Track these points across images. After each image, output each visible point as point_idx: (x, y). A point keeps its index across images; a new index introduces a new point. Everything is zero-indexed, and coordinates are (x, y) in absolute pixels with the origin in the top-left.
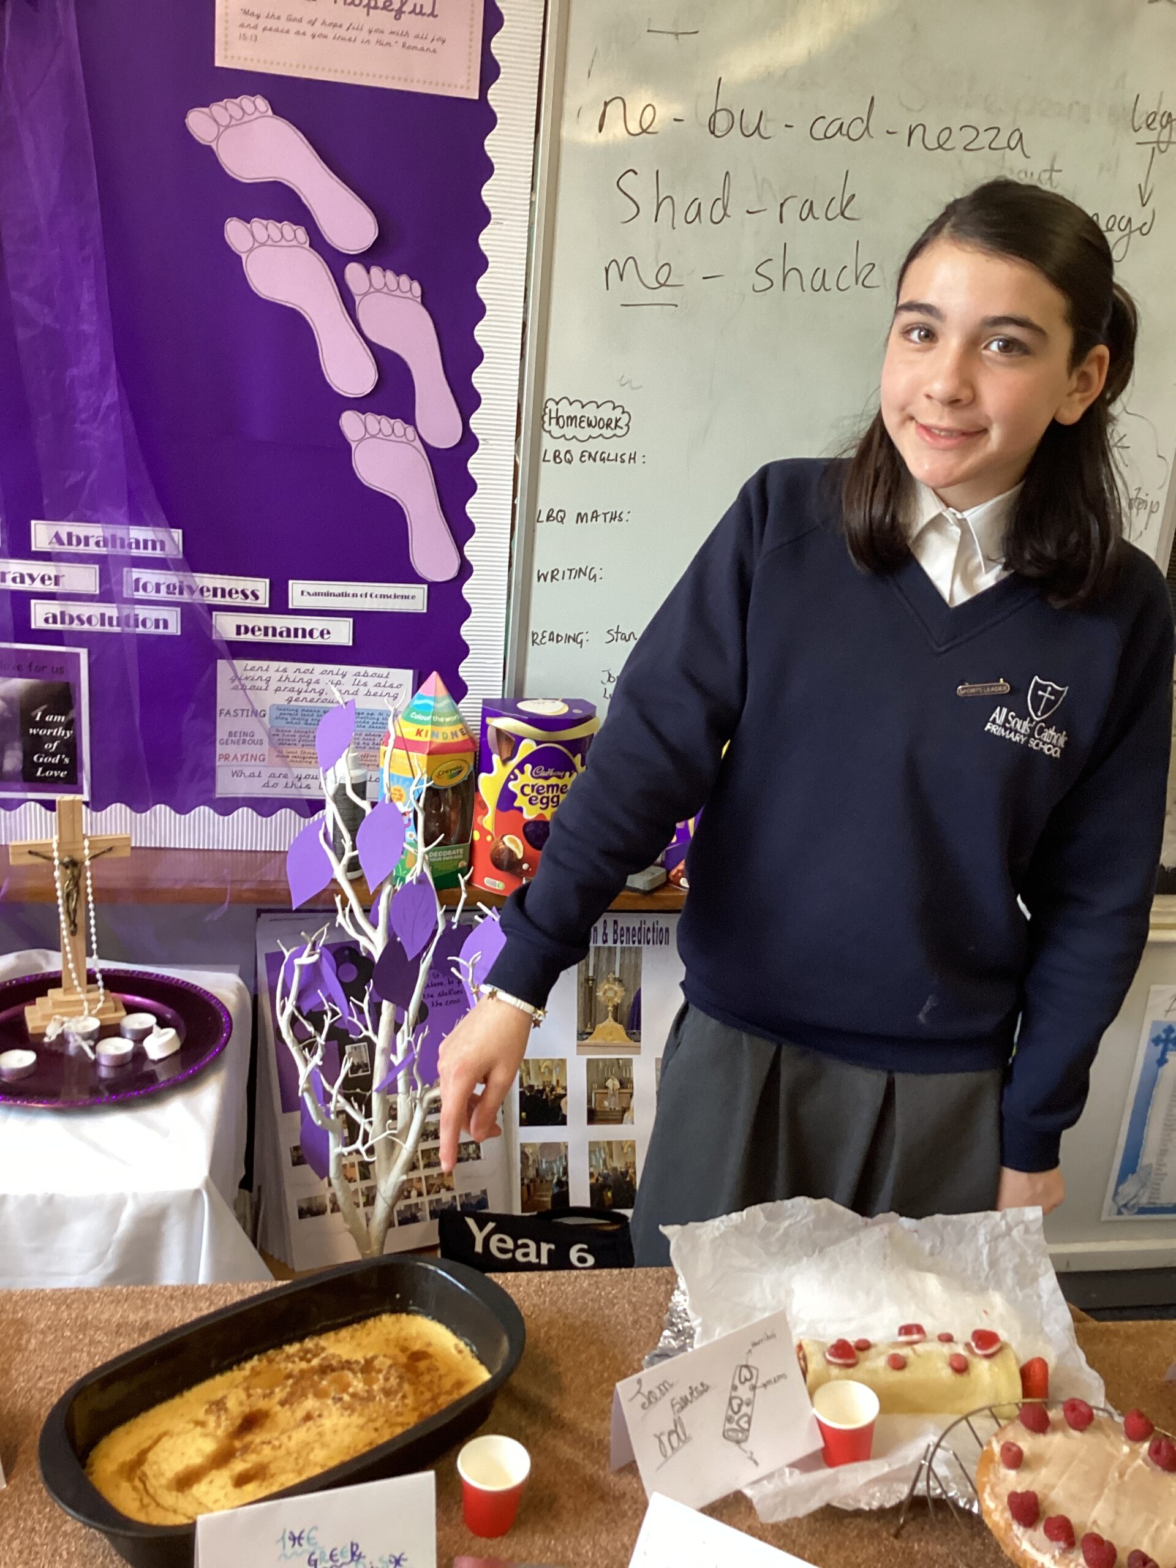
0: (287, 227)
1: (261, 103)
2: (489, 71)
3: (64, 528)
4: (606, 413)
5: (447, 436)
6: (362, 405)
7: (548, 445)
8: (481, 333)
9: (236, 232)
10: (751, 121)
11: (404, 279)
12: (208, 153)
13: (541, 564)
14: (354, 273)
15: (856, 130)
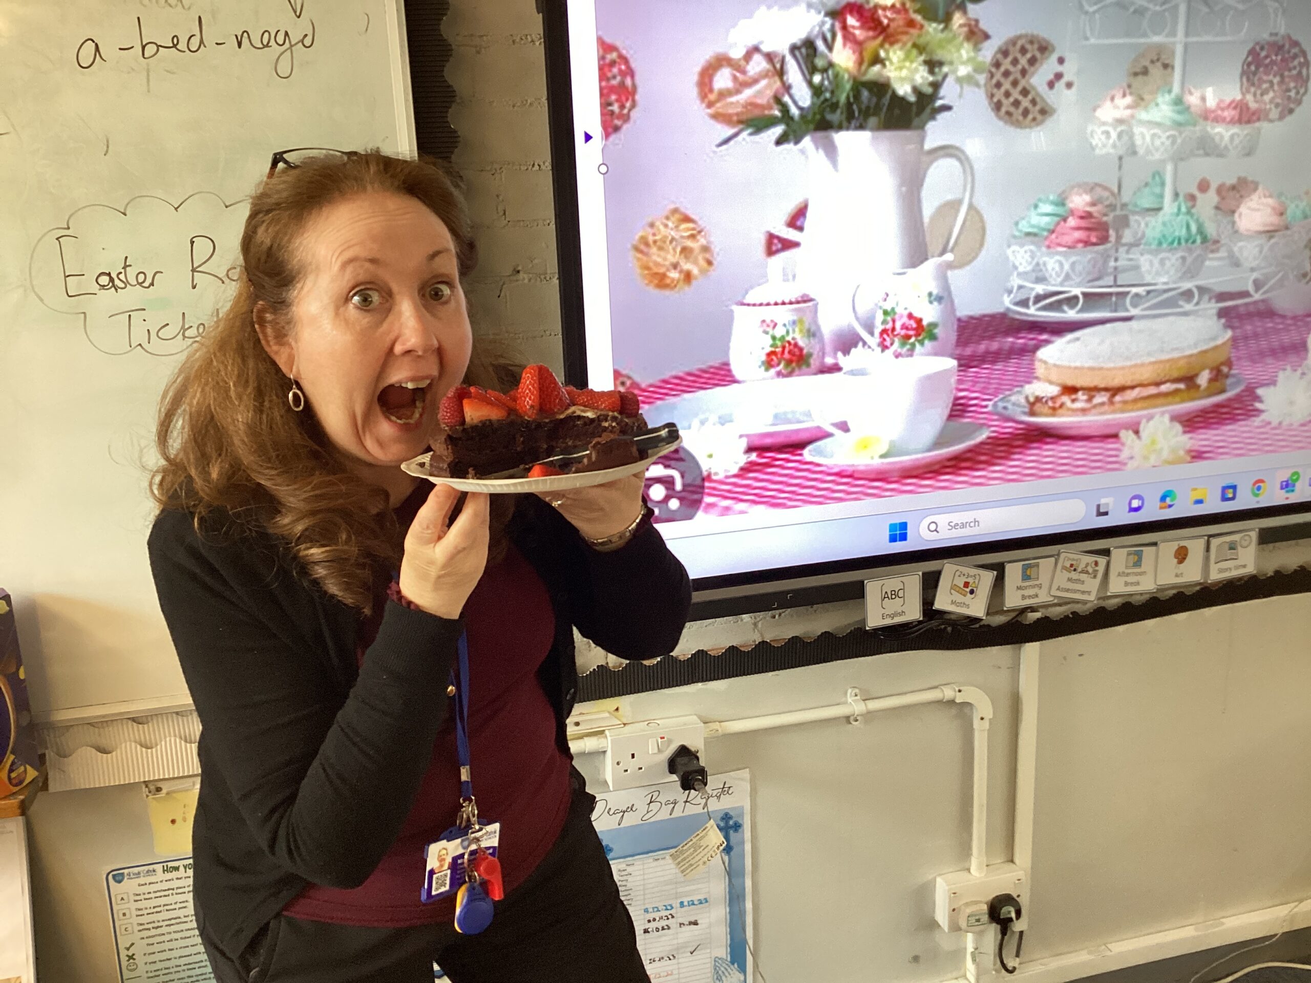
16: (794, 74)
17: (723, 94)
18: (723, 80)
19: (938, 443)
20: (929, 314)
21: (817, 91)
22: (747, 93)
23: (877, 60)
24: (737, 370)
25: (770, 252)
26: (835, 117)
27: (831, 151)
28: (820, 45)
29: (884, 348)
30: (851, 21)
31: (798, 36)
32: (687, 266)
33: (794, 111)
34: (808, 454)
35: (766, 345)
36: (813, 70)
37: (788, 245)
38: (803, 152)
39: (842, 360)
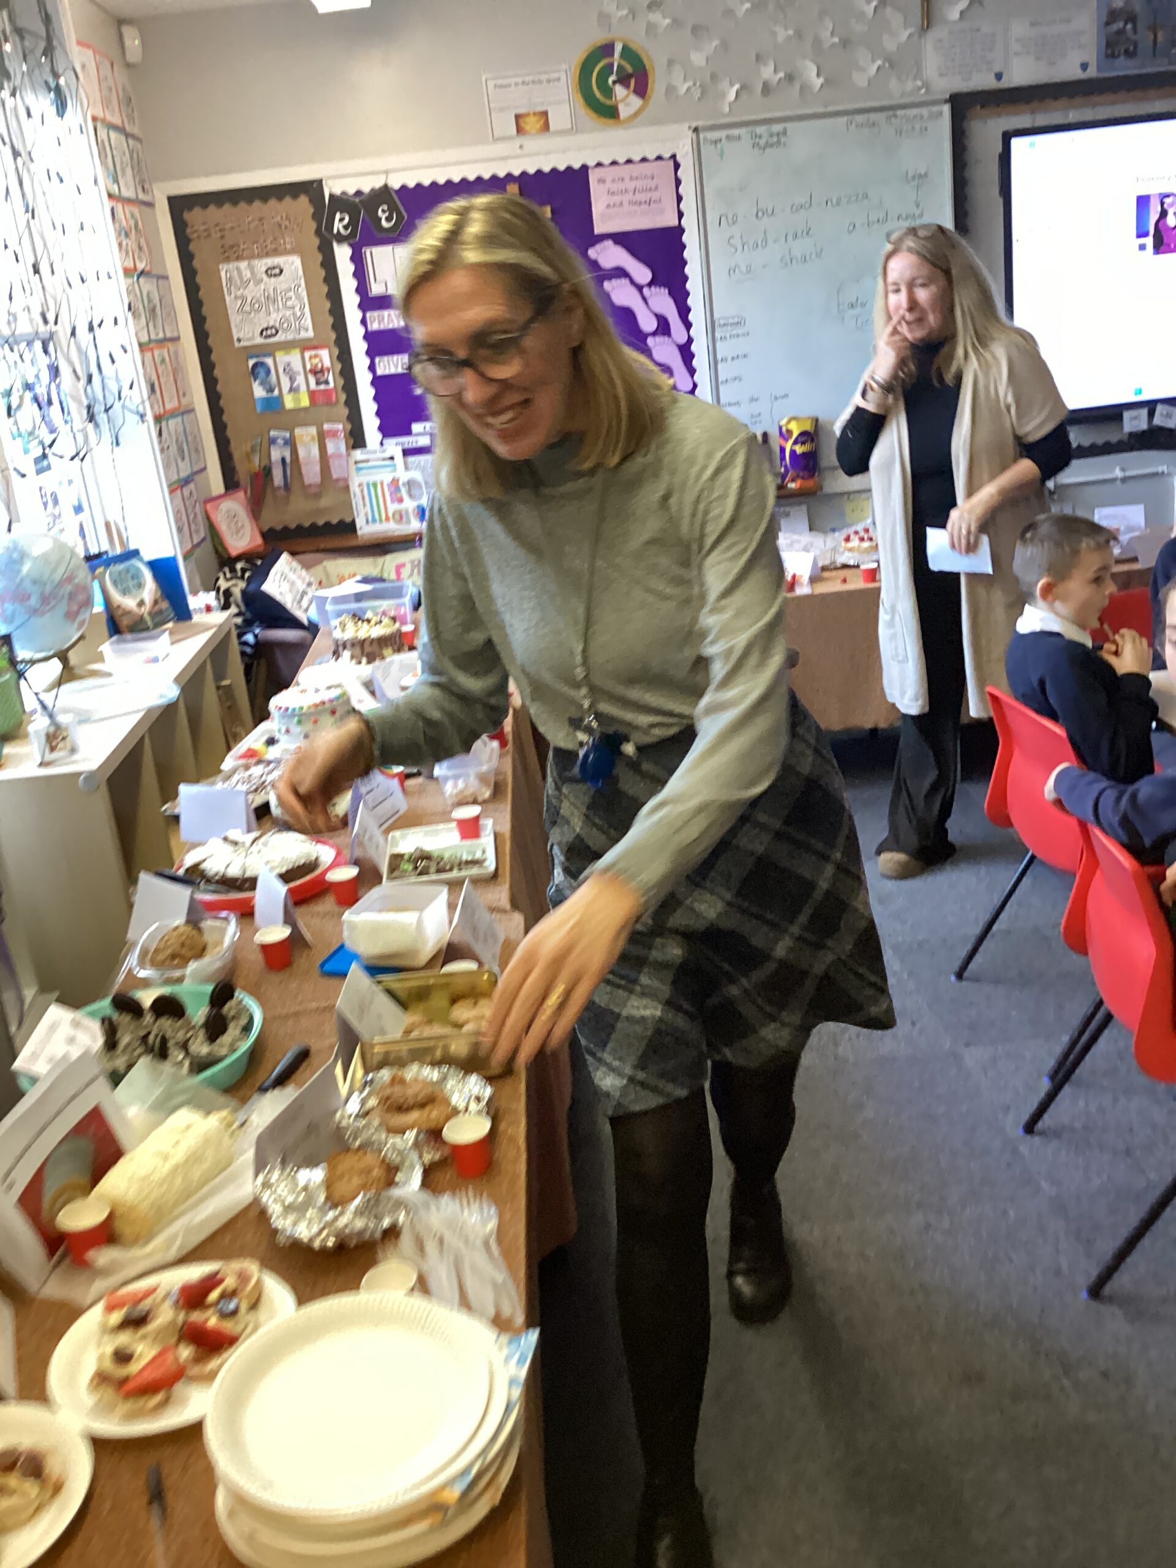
0: (623, 280)
1: (611, 242)
2: (681, 215)
4: (736, 320)
5: (682, 339)
6: (654, 334)
7: (718, 335)
8: (690, 301)
10: (770, 211)
11: (662, 289)
12: (596, 262)
13: (721, 378)
14: (646, 291)
15: (807, 205)
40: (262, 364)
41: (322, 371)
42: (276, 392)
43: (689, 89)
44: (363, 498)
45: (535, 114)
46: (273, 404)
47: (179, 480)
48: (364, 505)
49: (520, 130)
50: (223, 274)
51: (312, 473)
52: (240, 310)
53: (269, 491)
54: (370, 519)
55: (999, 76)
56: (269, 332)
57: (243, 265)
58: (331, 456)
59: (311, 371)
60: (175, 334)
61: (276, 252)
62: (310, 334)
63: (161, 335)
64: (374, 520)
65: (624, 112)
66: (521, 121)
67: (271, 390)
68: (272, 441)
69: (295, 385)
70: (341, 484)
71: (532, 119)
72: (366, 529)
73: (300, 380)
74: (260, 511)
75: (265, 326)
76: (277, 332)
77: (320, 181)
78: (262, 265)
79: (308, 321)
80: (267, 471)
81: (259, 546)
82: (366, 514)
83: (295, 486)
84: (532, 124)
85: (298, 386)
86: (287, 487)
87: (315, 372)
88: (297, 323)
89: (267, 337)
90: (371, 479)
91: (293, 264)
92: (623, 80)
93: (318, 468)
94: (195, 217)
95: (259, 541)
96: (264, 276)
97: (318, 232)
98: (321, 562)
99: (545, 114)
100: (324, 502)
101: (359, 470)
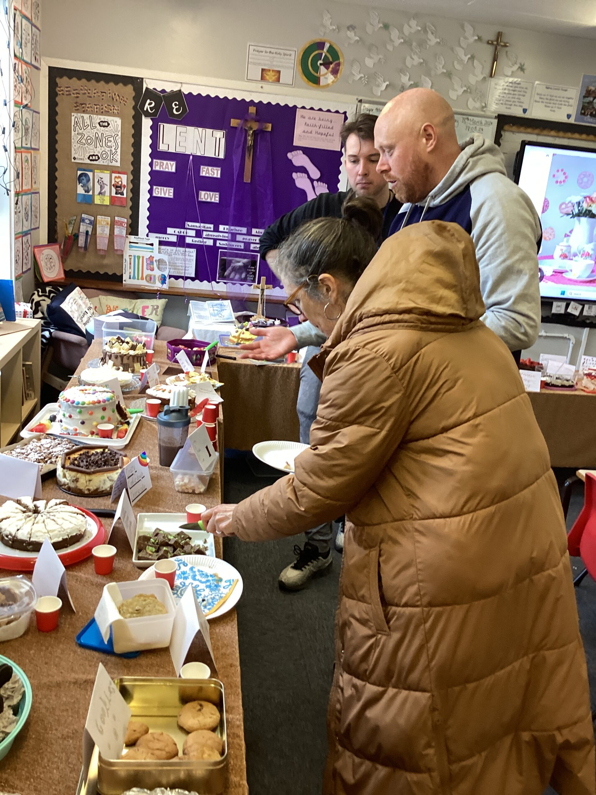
0: (304, 174)
1: (301, 152)
3: (258, 230)
9: (294, 175)
11: (324, 184)
12: (291, 161)
14: (315, 183)
16: (576, 206)
17: (563, 209)
18: (563, 206)
19: (588, 277)
20: (591, 252)
21: (579, 210)
22: (567, 209)
23: (590, 206)
24: (554, 257)
25: (565, 236)
26: (581, 215)
27: (579, 221)
28: (581, 203)
29: (582, 257)
30: (588, 199)
31: (578, 200)
32: (550, 237)
33: (574, 213)
34: (564, 275)
35: (560, 253)
36: (579, 206)
37: (568, 236)
38: (575, 221)
39: (574, 258)
40: (86, 175)
41: (120, 187)
42: (91, 193)
43: (361, 77)
44: (130, 264)
45: (273, 71)
46: (88, 200)
47: (22, 233)
48: (130, 268)
49: (263, 78)
50: (73, 118)
51: (102, 244)
52: (79, 142)
53: (74, 249)
54: (132, 277)
55: (525, 111)
56: (94, 157)
57: (86, 116)
58: (116, 236)
59: (113, 185)
60: (37, 147)
61: (107, 113)
62: (118, 164)
63: (29, 146)
64: (134, 278)
65: (323, 82)
66: (264, 72)
67: (87, 191)
68: (83, 220)
69: (103, 191)
70: (119, 253)
71: (271, 73)
72: (128, 281)
73: (107, 189)
74: (66, 259)
75: (92, 154)
76: (99, 158)
77: (142, 79)
78: (97, 119)
79: (118, 157)
80: (76, 237)
81: (62, 279)
82: (130, 273)
83: (91, 249)
84: (270, 76)
85: (105, 192)
86: (86, 248)
87: (116, 187)
88: (112, 156)
89: (91, 160)
90: (137, 254)
91: (116, 122)
92: (326, 64)
93: (106, 241)
94: (63, 82)
95: (63, 276)
96: (98, 126)
97: (134, 108)
98: (98, 296)
99: (279, 72)
100: (106, 261)
101: (131, 247)
